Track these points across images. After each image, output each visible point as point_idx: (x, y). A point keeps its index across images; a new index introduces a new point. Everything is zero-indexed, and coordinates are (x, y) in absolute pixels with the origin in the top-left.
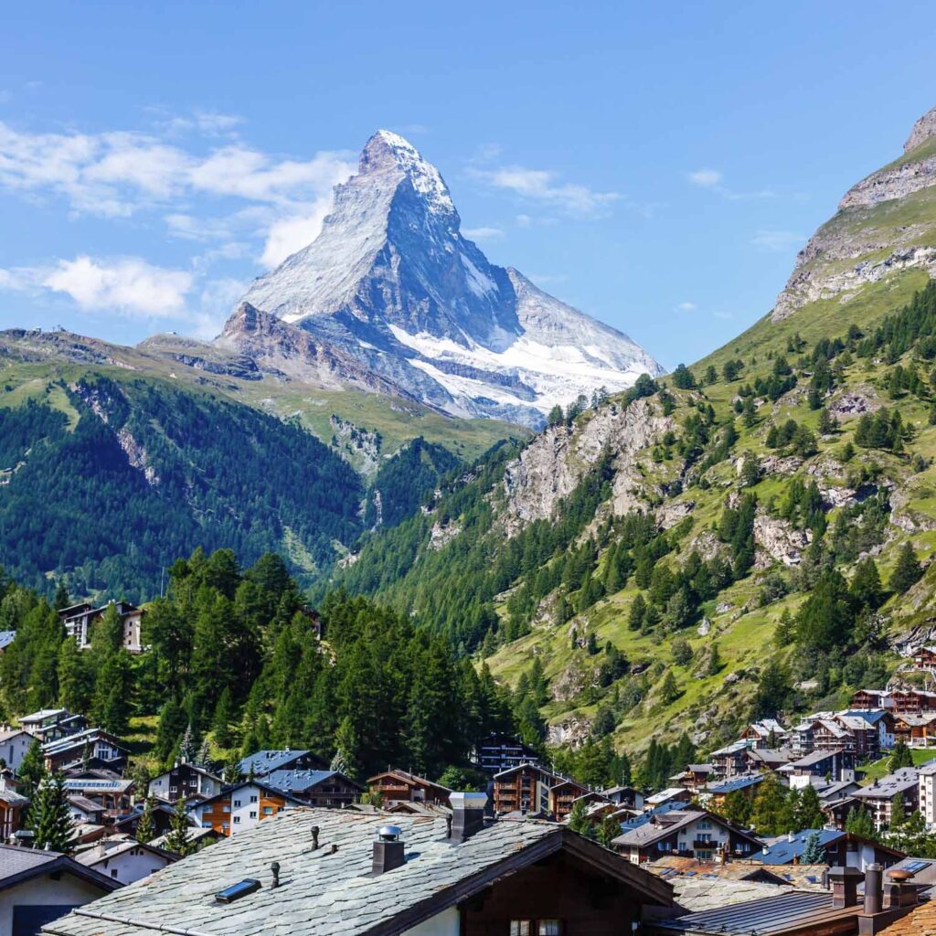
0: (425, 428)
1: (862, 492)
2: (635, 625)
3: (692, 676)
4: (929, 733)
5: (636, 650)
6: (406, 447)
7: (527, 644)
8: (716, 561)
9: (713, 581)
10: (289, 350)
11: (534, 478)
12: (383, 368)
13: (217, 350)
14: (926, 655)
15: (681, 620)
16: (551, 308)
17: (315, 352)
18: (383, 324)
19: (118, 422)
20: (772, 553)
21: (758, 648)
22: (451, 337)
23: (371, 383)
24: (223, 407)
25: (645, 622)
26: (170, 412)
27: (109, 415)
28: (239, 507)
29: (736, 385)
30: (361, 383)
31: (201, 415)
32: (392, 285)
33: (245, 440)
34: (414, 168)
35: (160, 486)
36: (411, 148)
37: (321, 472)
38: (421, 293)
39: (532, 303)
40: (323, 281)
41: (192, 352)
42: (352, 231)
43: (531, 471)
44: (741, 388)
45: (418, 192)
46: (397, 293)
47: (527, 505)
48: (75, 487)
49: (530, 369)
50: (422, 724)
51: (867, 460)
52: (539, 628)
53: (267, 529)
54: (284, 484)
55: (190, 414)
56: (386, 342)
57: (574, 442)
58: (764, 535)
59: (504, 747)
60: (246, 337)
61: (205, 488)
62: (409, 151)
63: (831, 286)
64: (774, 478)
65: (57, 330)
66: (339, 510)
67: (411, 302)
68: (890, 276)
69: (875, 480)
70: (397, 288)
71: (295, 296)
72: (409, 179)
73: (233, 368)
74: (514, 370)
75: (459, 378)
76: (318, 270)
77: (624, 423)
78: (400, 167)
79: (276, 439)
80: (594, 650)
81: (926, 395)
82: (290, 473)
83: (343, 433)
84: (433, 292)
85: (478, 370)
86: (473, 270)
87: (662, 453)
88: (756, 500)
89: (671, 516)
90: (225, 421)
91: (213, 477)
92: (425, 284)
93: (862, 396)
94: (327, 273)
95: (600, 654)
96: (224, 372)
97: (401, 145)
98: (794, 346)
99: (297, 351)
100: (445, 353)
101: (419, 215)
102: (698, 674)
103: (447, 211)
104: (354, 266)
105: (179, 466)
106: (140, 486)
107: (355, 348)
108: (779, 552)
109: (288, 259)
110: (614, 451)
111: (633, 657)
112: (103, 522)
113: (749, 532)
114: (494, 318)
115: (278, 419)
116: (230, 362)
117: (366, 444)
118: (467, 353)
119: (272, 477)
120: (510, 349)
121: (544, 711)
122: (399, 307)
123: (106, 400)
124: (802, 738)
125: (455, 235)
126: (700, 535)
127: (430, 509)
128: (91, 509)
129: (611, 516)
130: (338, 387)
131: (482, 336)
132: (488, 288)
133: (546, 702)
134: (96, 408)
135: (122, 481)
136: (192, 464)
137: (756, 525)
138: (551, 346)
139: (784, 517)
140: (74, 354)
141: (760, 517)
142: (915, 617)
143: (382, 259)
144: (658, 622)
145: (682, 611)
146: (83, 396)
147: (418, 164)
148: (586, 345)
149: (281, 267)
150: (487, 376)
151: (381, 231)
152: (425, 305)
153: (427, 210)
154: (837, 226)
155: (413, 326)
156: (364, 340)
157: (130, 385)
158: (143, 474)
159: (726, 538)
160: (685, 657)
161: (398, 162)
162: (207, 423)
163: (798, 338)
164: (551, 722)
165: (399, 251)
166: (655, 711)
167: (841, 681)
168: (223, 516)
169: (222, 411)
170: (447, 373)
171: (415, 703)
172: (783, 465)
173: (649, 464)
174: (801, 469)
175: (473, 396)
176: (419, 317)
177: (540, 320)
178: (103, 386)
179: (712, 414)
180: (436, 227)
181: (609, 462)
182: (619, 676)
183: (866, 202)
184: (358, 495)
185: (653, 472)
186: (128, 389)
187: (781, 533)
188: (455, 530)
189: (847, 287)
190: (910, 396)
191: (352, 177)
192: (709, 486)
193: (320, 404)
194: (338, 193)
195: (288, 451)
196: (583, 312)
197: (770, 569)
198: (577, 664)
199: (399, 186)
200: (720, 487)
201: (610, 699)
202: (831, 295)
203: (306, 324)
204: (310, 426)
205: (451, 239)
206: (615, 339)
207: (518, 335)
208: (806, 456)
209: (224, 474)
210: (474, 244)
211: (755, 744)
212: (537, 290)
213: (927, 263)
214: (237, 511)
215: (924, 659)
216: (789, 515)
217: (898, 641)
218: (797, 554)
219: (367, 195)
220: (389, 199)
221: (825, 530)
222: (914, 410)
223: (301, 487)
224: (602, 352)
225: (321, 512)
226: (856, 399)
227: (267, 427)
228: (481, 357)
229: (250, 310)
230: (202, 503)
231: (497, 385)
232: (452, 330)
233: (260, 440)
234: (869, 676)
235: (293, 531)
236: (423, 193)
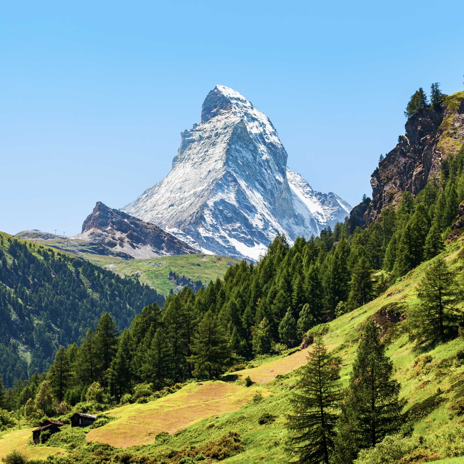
17: (161, 242)
18: (225, 238)
32: (232, 207)
34: (247, 114)
40: (175, 207)
45: (251, 133)
60: (100, 231)
62: (242, 101)
72: (243, 122)
78: (236, 114)
94: (177, 200)
97: (235, 96)
101: (252, 151)
103: (276, 148)
143: (222, 186)
151: (221, 164)
161: (234, 109)
165: (236, 180)
191: (195, 125)
194: (184, 137)
199: (235, 128)
220: (227, 139)
229: (103, 209)
236: (256, 134)
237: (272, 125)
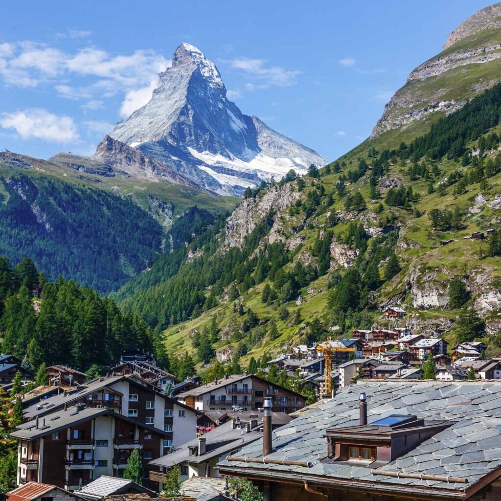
0: (198, 201)
1: (386, 229)
2: (265, 301)
3: (287, 325)
4: (382, 351)
5: (264, 313)
6: (187, 212)
7: (214, 311)
8: (309, 266)
9: (308, 277)
10: (130, 160)
11: (237, 225)
12: (184, 170)
13: (92, 161)
14: (390, 312)
15: (288, 297)
16: (276, 138)
17: (144, 162)
18: (185, 147)
19: (31, 199)
20: (339, 262)
21: (320, 311)
22: (222, 154)
23: (174, 178)
24: (89, 191)
25: (269, 298)
26: (59, 193)
27: (27, 196)
28: (95, 243)
29: (338, 175)
30: (169, 178)
31: (76, 195)
32: (190, 126)
33: (100, 208)
34: (202, 63)
35: (53, 233)
36: (200, 52)
37: (140, 224)
38: (205, 130)
39: (265, 135)
40: (153, 124)
41: (78, 162)
42: (168, 97)
43: (236, 222)
44: (340, 176)
45: (204, 76)
46: (192, 131)
47: (233, 240)
48: (6, 233)
49: (264, 170)
50: (79, 342)
51: (390, 212)
52: (222, 303)
53: (110, 255)
54: (120, 231)
55: (70, 195)
56: (186, 157)
57: (256, 206)
58: (335, 253)
59: (136, 356)
60: (107, 154)
61: (77, 233)
62: (199, 54)
63: (397, 122)
64: (344, 223)
65: (4, 151)
66: (150, 245)
67: (199, 135)
68: (426, 116)
69: (393, 223)
70: (192, 127)
71: (138, 132)
72: (198, 69)
73: (100, 170)
74: (255, 171)
75: (226, 175)
76: (150, 119)
77: (280, 196)
78: (194, 63)
79: (117, 208)
80: (242, 313)
81: (430, 178)
82: (124, 226)
83: (154, 204)
84: (211, 129)
85: (236, 171)
86: (234, 118)
87: (294, 211)
88: (333, 234)
89: (294, 243)
90: (90, 198)
91: (82, 227)
92: (208, 125)
93: (396, 179)
94: (155, 119)
95: (245, 315)
96: (95, 173)
97: (194, 51)
98: (372, 154)
99: (135, 161)
100: (218, 162)
101: (204, 88)
102: (290, 325)
103: (219, 86)
104: (169, 116)
105: (64, 222)
106: (42, 233)
107: (169, 160)
108: (342, 261)
109: (134, 112)
110: (275, 210)
111: (261, 316)
112: (21, 252)
113: (328, 251)
114: (245, 143)
115: (120, 197)
116: (99, 167)
117: (166, 210)
118: (230, 162)
119: (114, 227)
120: (253, 160)
121: (214, 346)
122: (193, 138)
123: (25, 186)
124: (312, 353)
125: (224, 99)
126: (303, 253)
127: (189, 244)
128: (14, 245)
129: (266, 244)
130: (156, 180)
131: (239, 153)
132: (242, 127)
133: (216, 340)
134: (20, 192)
135: (32, 230)
136: (70, 221)
137: (331, 247)
138: (276, 158)
139: (345, 243)
140: (13, 164)
141: (334, 243)
142: (392, 292)
143: (184, 112)
144: (276, 298)
145: (289, 292)
146: (13, 185)
147: (204, 61)
148: (294, 157)
149: (131, 117)
150: (240, 175)
151: (183, 97)
152: (207, 137)
153: (209, 86)
154: (405, 91)
155: (201, 148)
156: (174, 156)
157: (38, 179)
158: (44, 226)
159: (316, 254)
160: (285, 316)
161: (193, 60)
162: (79, 199)
163: (374, 150)
164: (217, 351)
165: (193, 108)
166: (267, 344)
167: (352, 326)
168: (86, 248)
169: (88, 193)
170: (219, 173)
171: (76, 331)
172: (349, 216)
173: (287, 217)
174: (357, 218)
175: (232, 185)
176: (204, 143)
177: (269, 144)
178: (24, 180)
179: (323, 190)
180: (213, 94)
181: (272, 217)
182: (254, 326)
183: (421, 77)
184: (161, 237)
185: (289, 221)
186: (37, 181)
187: (344, 251)
188: (199, 254)
189: (405, 122)
190: (421, 179)
191: (168, 68)
192: (314, 228)
193: (143, 189)
194: (161, 77)
195: (123, 214)
196: (293, 140)
197: (337, 270)
198: (233, 320)
199: (193, 73)
200: (319, 228)
201: (247, 339)
202: (397, 127)
203: (143, 148)
204: (137, 201)
205: (222, 101)
206: (310, 154)
207: (258, 153)
208: (360, 211)
209: (88, 226)
210: (234, 103)
211: (289, 357)
212: (269, 129)
213: (445, 109)
214: (94, 245)
215: (390, 314)
216: (348, 242)
217: (382, 305)
218: (351, 262)
219: (176, 78)
220: (188, 79)
221: (366, 249)
222: (422, 186)
223: (130, 233)
224: (303, 161)
225: (140, 246)
226: (393, 181)
227: (112, 201)
228: (237, 164)
229: (110, 140)
230: (76, 241)
231: (246, 179)
232: (221, 150)
233: (108, 208)
234: (363, 323)
235: (124, 256)
236: (207, 77)
237: (217, 70)
